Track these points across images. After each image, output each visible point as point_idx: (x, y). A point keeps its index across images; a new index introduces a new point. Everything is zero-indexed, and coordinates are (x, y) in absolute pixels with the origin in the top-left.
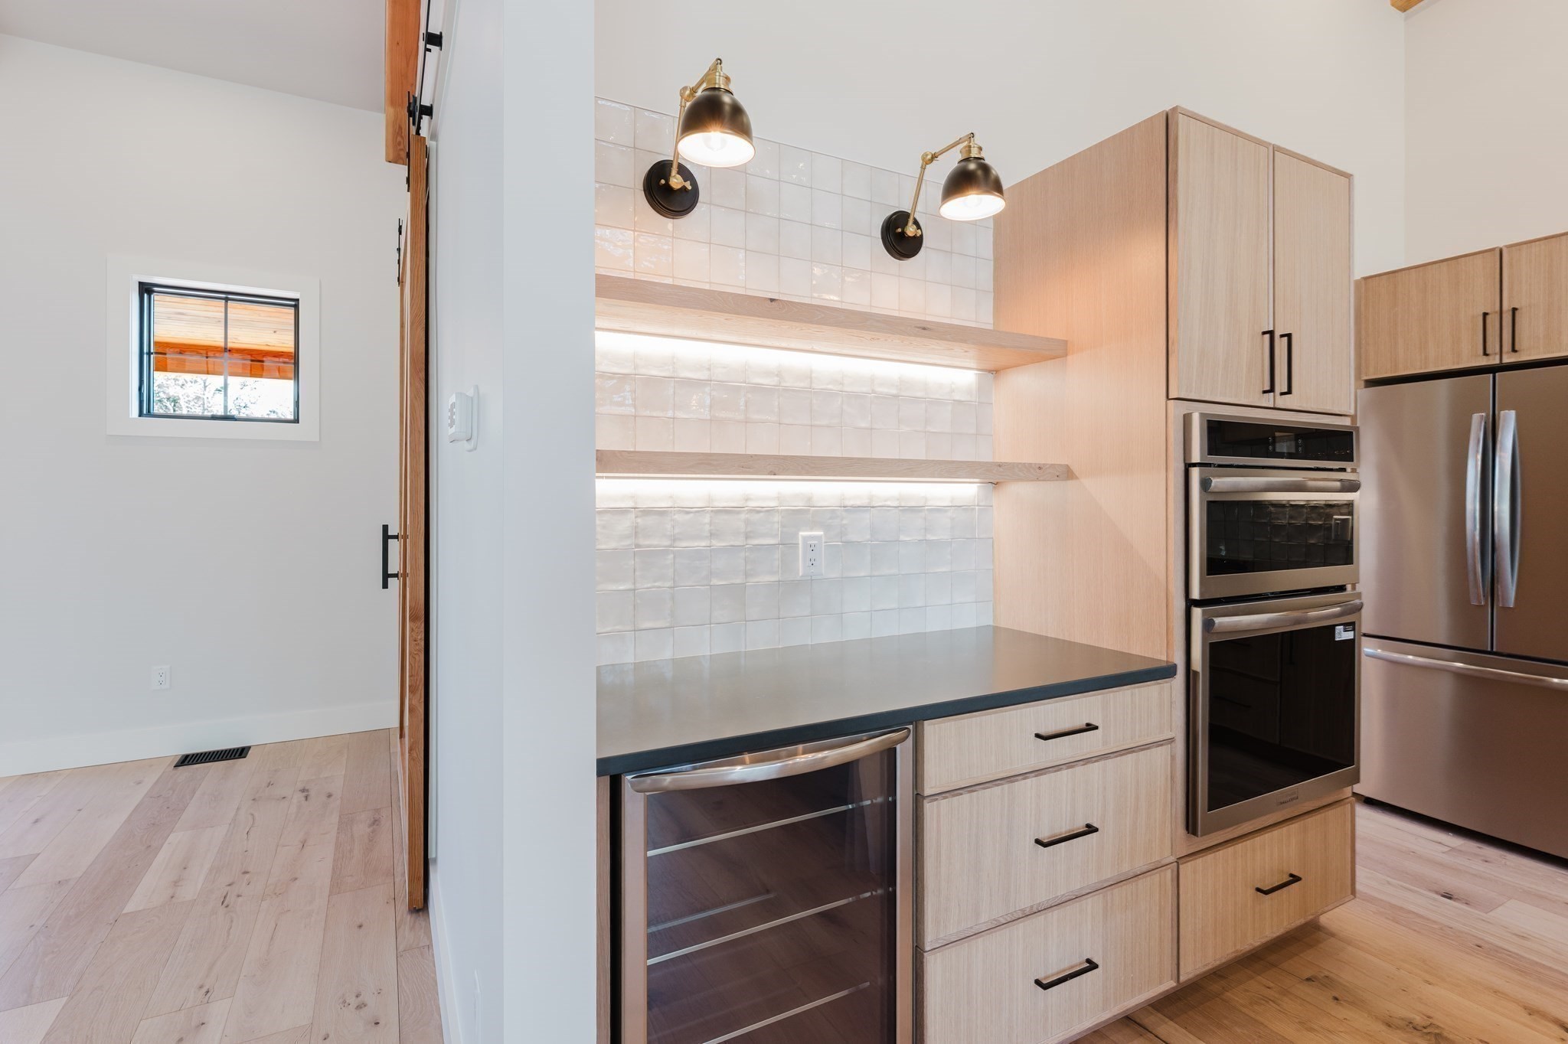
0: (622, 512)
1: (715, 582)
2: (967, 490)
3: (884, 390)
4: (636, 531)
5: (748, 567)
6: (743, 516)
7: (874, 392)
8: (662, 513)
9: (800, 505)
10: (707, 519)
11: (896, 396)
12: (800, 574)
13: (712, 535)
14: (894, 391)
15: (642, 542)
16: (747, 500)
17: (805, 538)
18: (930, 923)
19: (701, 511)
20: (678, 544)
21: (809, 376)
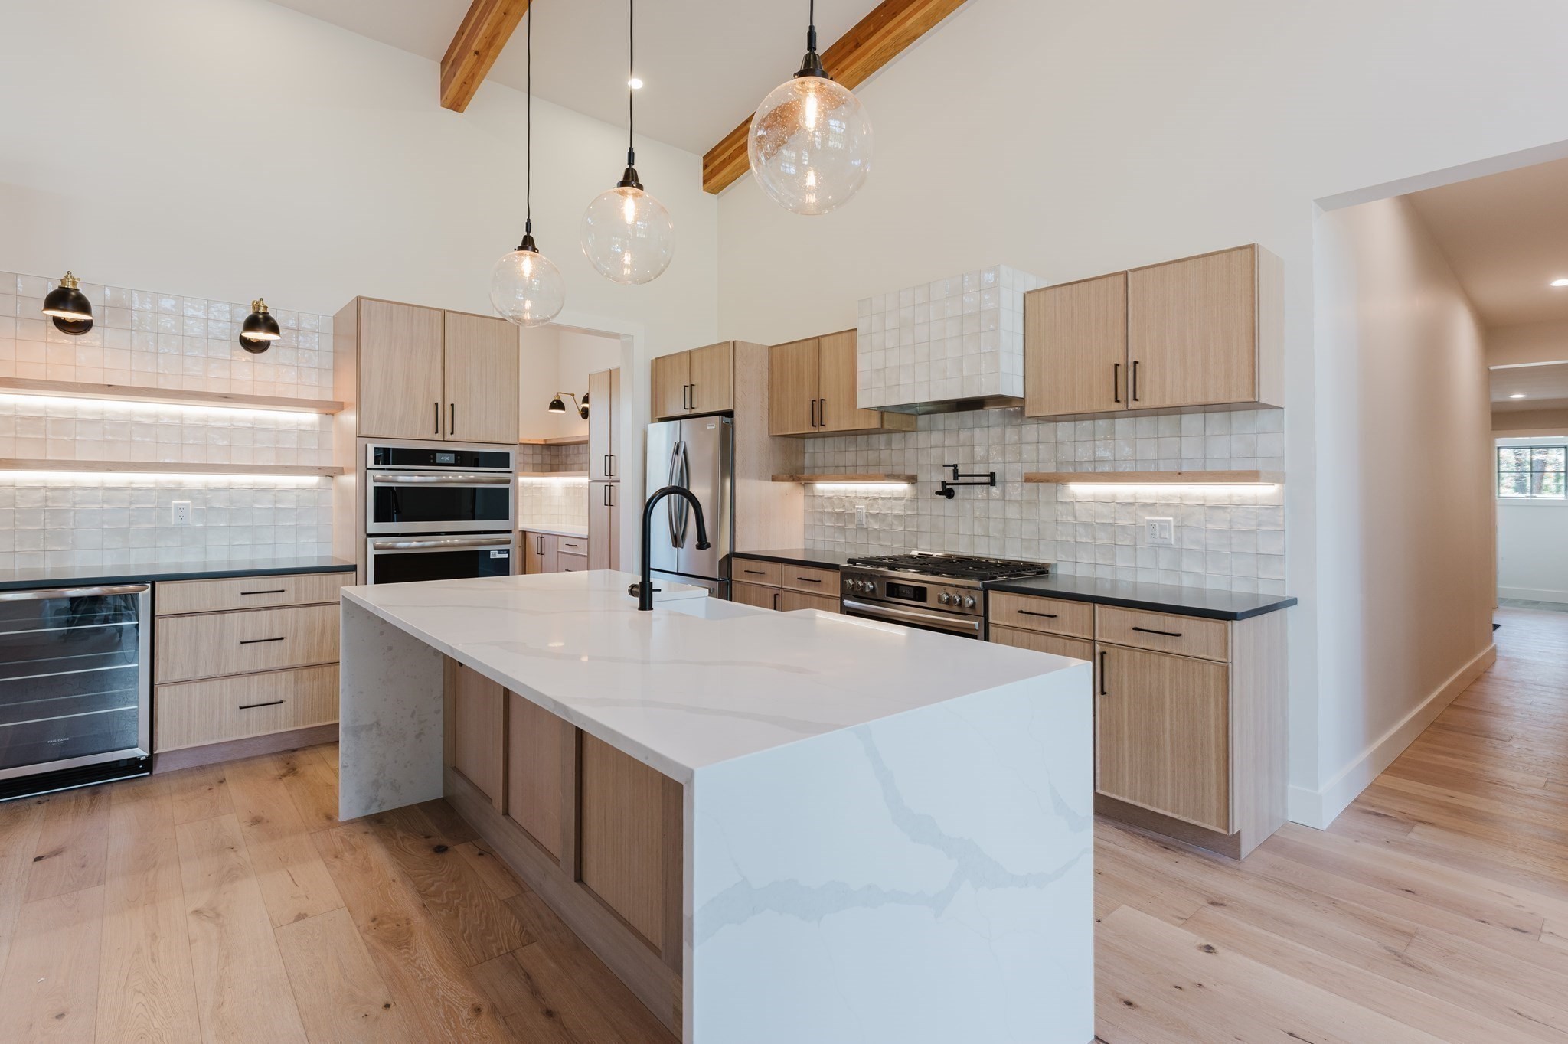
0: (38, 488)
1: (106, 526)
2: (313, 480)
3: (241, 424)
4: (46, 499)
5: (131, 520)
6: (128, 492)
7: (232, 425)
8: (66, 490)
9: (172, 486)
10: (100, 494)
11: (253, 428)
12: (173, 523)
13: (103, 502)
14: (249, 425)
15: (50, 504)
16: (132, 483)
17: (175, 504)
18: (160, 672)
19: (95, 489)
20: (77, 506)
21: (181, 418)
